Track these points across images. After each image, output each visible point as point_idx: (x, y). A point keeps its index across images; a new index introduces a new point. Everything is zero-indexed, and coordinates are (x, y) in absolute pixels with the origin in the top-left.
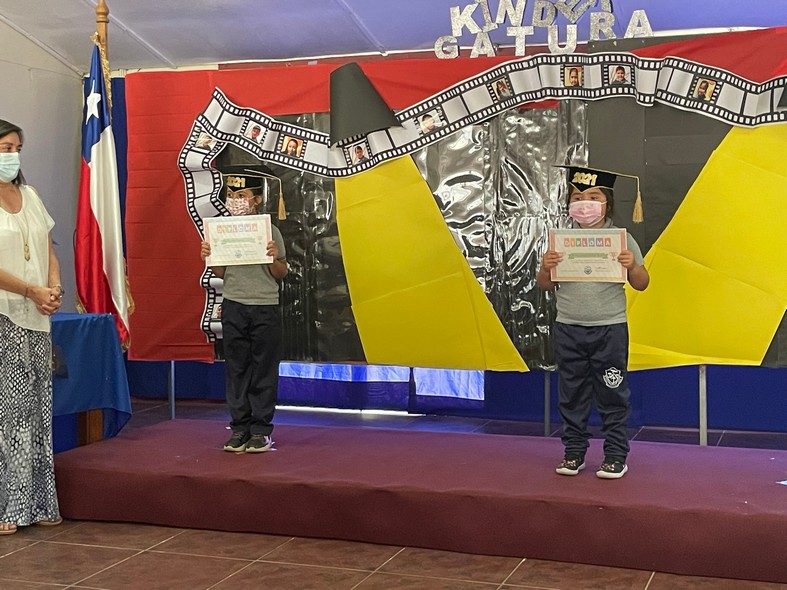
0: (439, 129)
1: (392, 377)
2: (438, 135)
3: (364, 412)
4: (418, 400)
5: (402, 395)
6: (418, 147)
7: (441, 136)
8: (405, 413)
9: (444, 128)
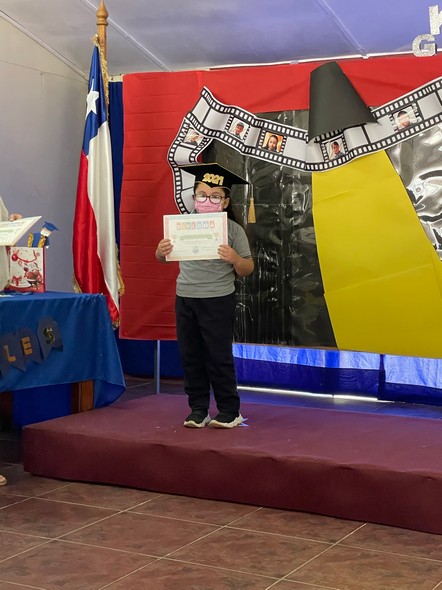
0: (413, 126)
1: (363, 364)
2: (412, 131)
3: (336, 396)
4: (388, 388)
5: (372, 382)
6: (392, 143)
7: (416, 132)
8: (375, 400)
9: (418, 124)
